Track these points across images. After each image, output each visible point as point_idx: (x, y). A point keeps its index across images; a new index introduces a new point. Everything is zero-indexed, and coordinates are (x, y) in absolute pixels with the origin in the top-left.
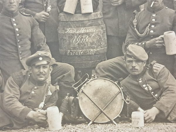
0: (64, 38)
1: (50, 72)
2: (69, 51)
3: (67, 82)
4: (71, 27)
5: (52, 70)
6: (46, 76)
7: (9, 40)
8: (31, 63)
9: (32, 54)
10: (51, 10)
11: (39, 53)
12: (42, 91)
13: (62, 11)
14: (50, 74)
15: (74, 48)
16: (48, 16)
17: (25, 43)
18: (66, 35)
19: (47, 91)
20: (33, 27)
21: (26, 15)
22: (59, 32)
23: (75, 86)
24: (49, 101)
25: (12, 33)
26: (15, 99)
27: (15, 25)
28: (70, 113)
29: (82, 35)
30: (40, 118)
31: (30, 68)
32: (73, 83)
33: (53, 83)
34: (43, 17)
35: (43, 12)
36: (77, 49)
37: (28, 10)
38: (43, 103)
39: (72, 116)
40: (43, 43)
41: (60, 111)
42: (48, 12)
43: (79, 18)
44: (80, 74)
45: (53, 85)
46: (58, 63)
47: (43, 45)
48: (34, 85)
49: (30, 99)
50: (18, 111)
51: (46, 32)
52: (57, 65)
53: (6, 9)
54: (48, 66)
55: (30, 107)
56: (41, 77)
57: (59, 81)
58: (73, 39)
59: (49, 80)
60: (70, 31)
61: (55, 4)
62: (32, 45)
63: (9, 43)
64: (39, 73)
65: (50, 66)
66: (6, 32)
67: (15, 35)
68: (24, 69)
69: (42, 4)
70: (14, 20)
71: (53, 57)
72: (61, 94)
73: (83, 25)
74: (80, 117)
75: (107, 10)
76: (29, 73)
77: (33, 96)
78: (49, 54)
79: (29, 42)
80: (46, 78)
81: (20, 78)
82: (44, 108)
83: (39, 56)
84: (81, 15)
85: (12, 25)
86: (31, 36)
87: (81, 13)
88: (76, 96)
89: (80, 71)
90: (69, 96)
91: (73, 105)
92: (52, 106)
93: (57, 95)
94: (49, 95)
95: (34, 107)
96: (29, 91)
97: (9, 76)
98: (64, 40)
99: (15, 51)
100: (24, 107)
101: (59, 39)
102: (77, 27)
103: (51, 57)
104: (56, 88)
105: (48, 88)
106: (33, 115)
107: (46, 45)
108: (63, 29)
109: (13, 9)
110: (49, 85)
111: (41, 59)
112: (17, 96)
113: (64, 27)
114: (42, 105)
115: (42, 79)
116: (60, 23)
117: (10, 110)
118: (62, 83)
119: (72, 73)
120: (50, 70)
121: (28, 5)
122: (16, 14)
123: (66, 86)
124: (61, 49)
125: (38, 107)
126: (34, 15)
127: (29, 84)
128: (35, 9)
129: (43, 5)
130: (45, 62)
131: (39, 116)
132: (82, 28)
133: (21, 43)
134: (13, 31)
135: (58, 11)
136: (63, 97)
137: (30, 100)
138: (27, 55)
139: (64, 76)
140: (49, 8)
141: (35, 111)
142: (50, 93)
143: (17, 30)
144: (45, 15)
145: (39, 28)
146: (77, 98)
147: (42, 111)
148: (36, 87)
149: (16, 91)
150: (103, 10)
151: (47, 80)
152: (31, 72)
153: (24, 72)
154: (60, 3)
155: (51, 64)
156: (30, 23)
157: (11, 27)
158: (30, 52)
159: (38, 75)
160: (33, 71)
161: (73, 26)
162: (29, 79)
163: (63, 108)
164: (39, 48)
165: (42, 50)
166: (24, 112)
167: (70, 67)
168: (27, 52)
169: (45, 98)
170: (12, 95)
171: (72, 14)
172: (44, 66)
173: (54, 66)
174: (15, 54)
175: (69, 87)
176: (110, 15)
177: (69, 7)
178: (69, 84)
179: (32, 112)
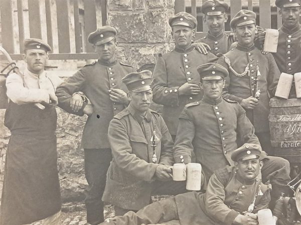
0: (277, 127)
1: (261, 168)
2: (283, 142)
3: (281, 179)
4: (284, 114)
5: (262, 165)
6: (255, 172)
7: (211, 131)
8: (237, 157)
9: (238, 148)
10: (260, 95)
11: (247, 145)
12: (251, 190)
13: (273, 96)
14: (260, 171)
15: (289, 139)
16: (256, 102)
17: (230, 134)
18: (279, 123)
19: (258, 190)
20: (239, 116)
21: (231, 102)
22: (270, 120)
23: (291, 184)
24: (260, 203)
25: (214, 123)
26: (220, 201)
27: (218, 113)
28: (286, 216)
29: (298, 123)
30: (249, 223)
31: (237, 164)
32: (289, 180)
33: (264, 181)
34: (251, 104)
35: (251, 98)
36: (293, 140)
37: (233, 96)
38: (253, 205)
39: (288, 220)
40: (251, 134)
41: (274, 214)
42: (257, 98)
43: (293, 103)
44: (296, 169)
45: (264, 183)
47: (251, 136)
48: (242, 184)
49: (237, 200)
50: (223, 215)
51: (254, 121)
52: (268, 159)
53: (207, 96)
54: (258, 161)
55: (238, 210)
56: (250, 174)
57: (272, 178)
58: (288, 128)
59: (259, 177)
60: (283, 118)
61: (265, 88)
62: (238, 136)
63: (211, 135)
64: (247, 169)
65: (260, 161)
67: (218, 126)
68: (230, 165)
69: (249, 88)
70: (217, 108)
71: (263, 150)
72: (274, 194)
73: (298, 111)
74: (298, 222)
76: (235, 169)
77: (241, 197)
78: (259, 147)
79: (235, 133)
80: (256, 176)
81: (224, 176)
82: (255, 211)
83: (247, 149)
84: (296, 99)
85: (215, 114)
86: (237, 126)
87: (296, 97)
88: (292, 195)
89: (297, 166)
90: (284, 196)
91: (289, 207)
92: (263, 208)
93: (269, 196)
94: (260, 196)
95: (242, 210)
96: (236, 191)
97: (212, 173)
98: (276, 129)
99: (218, 144)
100: (231, 210)
101: (270, 128)
102: (292, 114)
103: (261, 150)
104: (268, 187)
105: (258, 187)
106: (241, 219)
107: (254, 136)
108: (275, 117)
109: (216, 95)
110: (260, 184)
111: (249, 152)
112: (222, 197)
113: (276, 114)
114: (251, 207)
115: (251, 176)
116: (271, 110)
117: (214, 214)
118: (275, 181)
119: (287, 169)
120: (261, 165)
121: (233, 90)
122: (220, 101)
123: (280, 184)
124: (273, 140)
125: (247, 210)
126: (240, 102)
127: (236, 182)
128: (241, 95)
129: (251, 90)
130: (254, 157)
131: (249, 221)
132: (298, 115)
133: (224, 134)
134: (217, 120)
135: (268, 96)
136: (277, 198)
137: (237, 202)
138: (232, 148)
139: (277, 172)
140: (258, 93)
141: (243, 214)
142: (261, 194)
143: (220, 119)
144: (253, 101)
145: (246, 117)
146: (294, 198)
148: (243, 187)
149: (220, 190)
151: (257, 177)
152: (237, 169)
153: (229, 168)
154: (270, 86)
155: (261, 158)
156: (236, 110)
157: (213, 116)
158: (236, 145)
159: (246, 172)
160: (240, 168)
161: (286, 113)
162: (236, 176)
163: (277, 210)
164: (247, 140)
165: (250, 142)
166: (230, 216)
167: (285, 161)
168: (232, 145)
169: (255, 199)
170: (215, 196)
171: (286, 99)
172: (253, 162)
173: (265, 160)
174: (218, 148)
175: (283, 185)
177: (282, 90)
178: (285, 182)
179: (240, 215)
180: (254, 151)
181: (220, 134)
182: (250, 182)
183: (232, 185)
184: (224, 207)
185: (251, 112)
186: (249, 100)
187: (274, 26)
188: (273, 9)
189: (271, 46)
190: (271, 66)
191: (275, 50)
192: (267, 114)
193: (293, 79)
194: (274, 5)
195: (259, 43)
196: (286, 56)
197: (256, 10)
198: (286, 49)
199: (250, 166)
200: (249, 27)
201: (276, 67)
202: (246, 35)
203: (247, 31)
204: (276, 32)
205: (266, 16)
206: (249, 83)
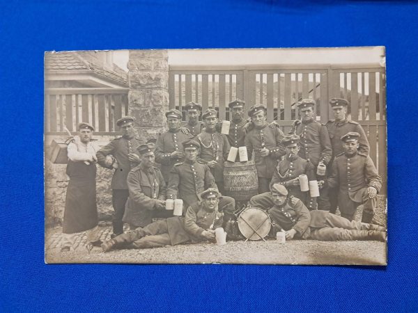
0: (228, 179)
2: (231, 188)
5: (219, 201)
6: (215, 205)
7: (189, 180)
8: (204, 196)
9: (205, 190)
11: (210, 189)
12: (212, 216)
13: (226, 160)
14: (217, 204)
15: (235, 186)
16: (216, 164)
17: (201, 183)
18: (229, 176)
19: (216, 216)
20: (206, 171)
21: (201, 163)
23: (236, 213)
24: (217, 224)
25: (191, 176)
26: (193, 222)
27: (194, 170)
28: (232, 232)
29: (240, 177)
31: (204, 200)
32: (234, 211)
33: (220, 211)
34: (213, 164)
36: (237, 187)
37: (203, 160)
39: (233, 235)
41: (225, 231)
42: (217, 161)
43: (238, 164)
44: (239, 204)
46: (224, 197)
47: (213, 183)
48: (206, 212)
49: (203, 222)
50: (195, 231)
52: (222, 198)
53: (188, 159)
55: (204, 228)
56: (212, 206)
57: (224, 209)
58: (234, 180)
59: (217, 209)
60: (231, 174)
61: (221, 156)
62: (205, 184)
63: (189, 182)
64: (210, 203)
65: (217, 199)
66: (187, 174)
67: (193, 177)
68: (200, 201)
70: (193, 166)
72: (225, 219)
73: (241, 170)
74: (239, 236)
75: (257, 160)
76: (203, 204)
77: (206, 220)
78: (217, 190)
79: (203, 182)
81: (196, 207)
82: (214, 229)
83: (210, 192)
85: (192, 170)
86: (205, 177)
87: (239, 161)
88: (236, 220)
89: (239, 202)
90: (232, 220)
91: (234, 227)
92: (219, 227)
93: (222, 220)
94: (217, 220)
95: (206, 228)
96: (203, 217)
97: (189, 206)
99: (193, 188)
100: (200, 228)
102: (237, 171)
103: (218, 192)
104: (222, 214)
105: (216, 214)
106: (206, 234)
107: (215, 184)
108: (227, 172)
109: (192, 159)
110: (217, 212)
112: (194, 220)
114: (212, 226)
115: (212, 208)
118: (226, 211)
119: (233, 204)
121: (203, 156)
122: (195, 162)
123: (229, 213)
125: (209, 228)
126: (207, 163)
127: (203, 211)
128: (208, 159)
129: (213, 156)
130: (214, 196)
131: (210, 235)
132: (240, 172)
133: (197, 182)
134: (192, 174)
135: (223, 160)
136: (227, 221)
138: (201, 191)
139: (227, 206)
140: (217, 158)
141: (207, 230)
142: (218, 218)
143: (195, 173)
145: (210, 172)
147: (212, 231)
148: (207, 214)
149: (193, 216)
150: (255, 159)
151: (215, 208)
153: (199, 203)
154: (225, 154)
155: (218, 197)
156: (204, 168)
158: (203, 189)
159: (209, 205)
160: (205, 202)
161: (234, 171)
162: (203, 207)
163: (227, 229)
164: (210, 186)
165: (212, 187)
166: (199, 232)
167: (232, 199)
168: (201, 189)
169: (214, 221)
170: (191, 219)
171: (233, 162)
172: (214, 199)
173: (220, 198)
174: (193, 190)
175: (231, 213)
176: (259, 163)
177: (231, 157)
178: (231, 211)
179: (205, 231)
180: (214, 192)
181: (194, 182)
182: (211, 211)
183: (201, 213)
184: (196, 226)
185: (213, 169)
186: (212, 162)
187: (227, 119)
188: (227, 109)
189: (225, 130)
190: (225, 142)
191: (227, 133)
192: (223, 171)
193: (238, 151)
194: (228, 107)
195: (219, 129)
196: (234, 137)
197: (217, 109)
198: (234, 133)
199: (212, 201)
200: (213, 119)
201: (228, 144)
202: (211, 124)
203: (212, 121)
204: (228, 122)
205: (223, 113)
206: (212, 152)
